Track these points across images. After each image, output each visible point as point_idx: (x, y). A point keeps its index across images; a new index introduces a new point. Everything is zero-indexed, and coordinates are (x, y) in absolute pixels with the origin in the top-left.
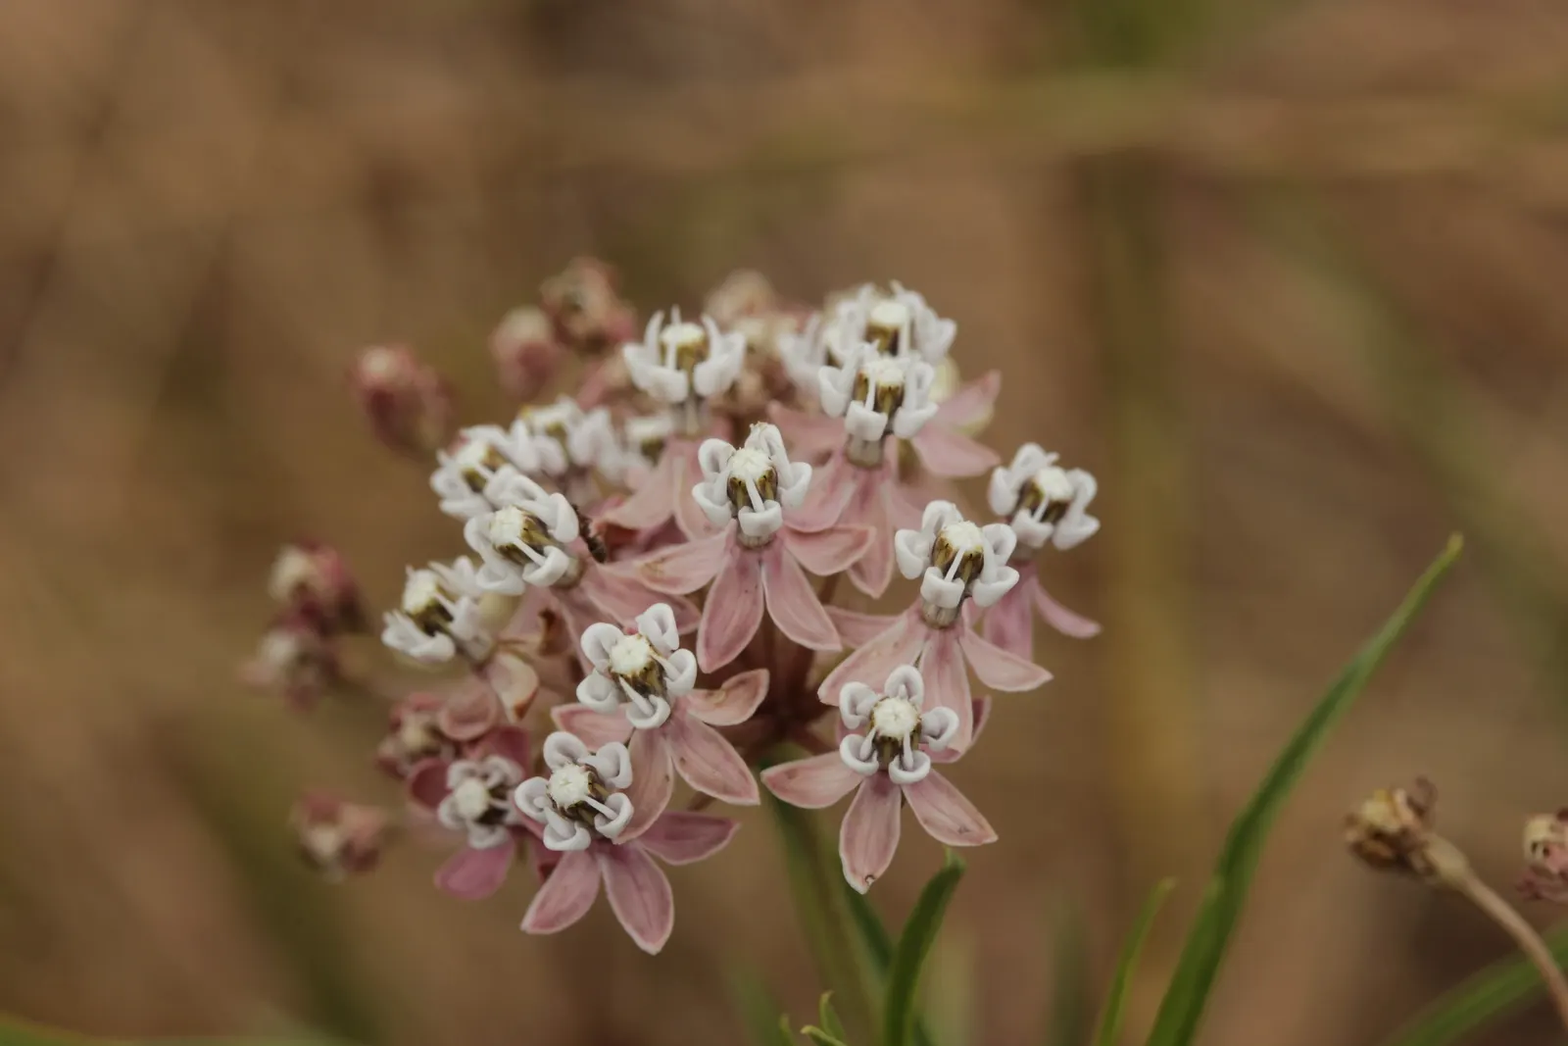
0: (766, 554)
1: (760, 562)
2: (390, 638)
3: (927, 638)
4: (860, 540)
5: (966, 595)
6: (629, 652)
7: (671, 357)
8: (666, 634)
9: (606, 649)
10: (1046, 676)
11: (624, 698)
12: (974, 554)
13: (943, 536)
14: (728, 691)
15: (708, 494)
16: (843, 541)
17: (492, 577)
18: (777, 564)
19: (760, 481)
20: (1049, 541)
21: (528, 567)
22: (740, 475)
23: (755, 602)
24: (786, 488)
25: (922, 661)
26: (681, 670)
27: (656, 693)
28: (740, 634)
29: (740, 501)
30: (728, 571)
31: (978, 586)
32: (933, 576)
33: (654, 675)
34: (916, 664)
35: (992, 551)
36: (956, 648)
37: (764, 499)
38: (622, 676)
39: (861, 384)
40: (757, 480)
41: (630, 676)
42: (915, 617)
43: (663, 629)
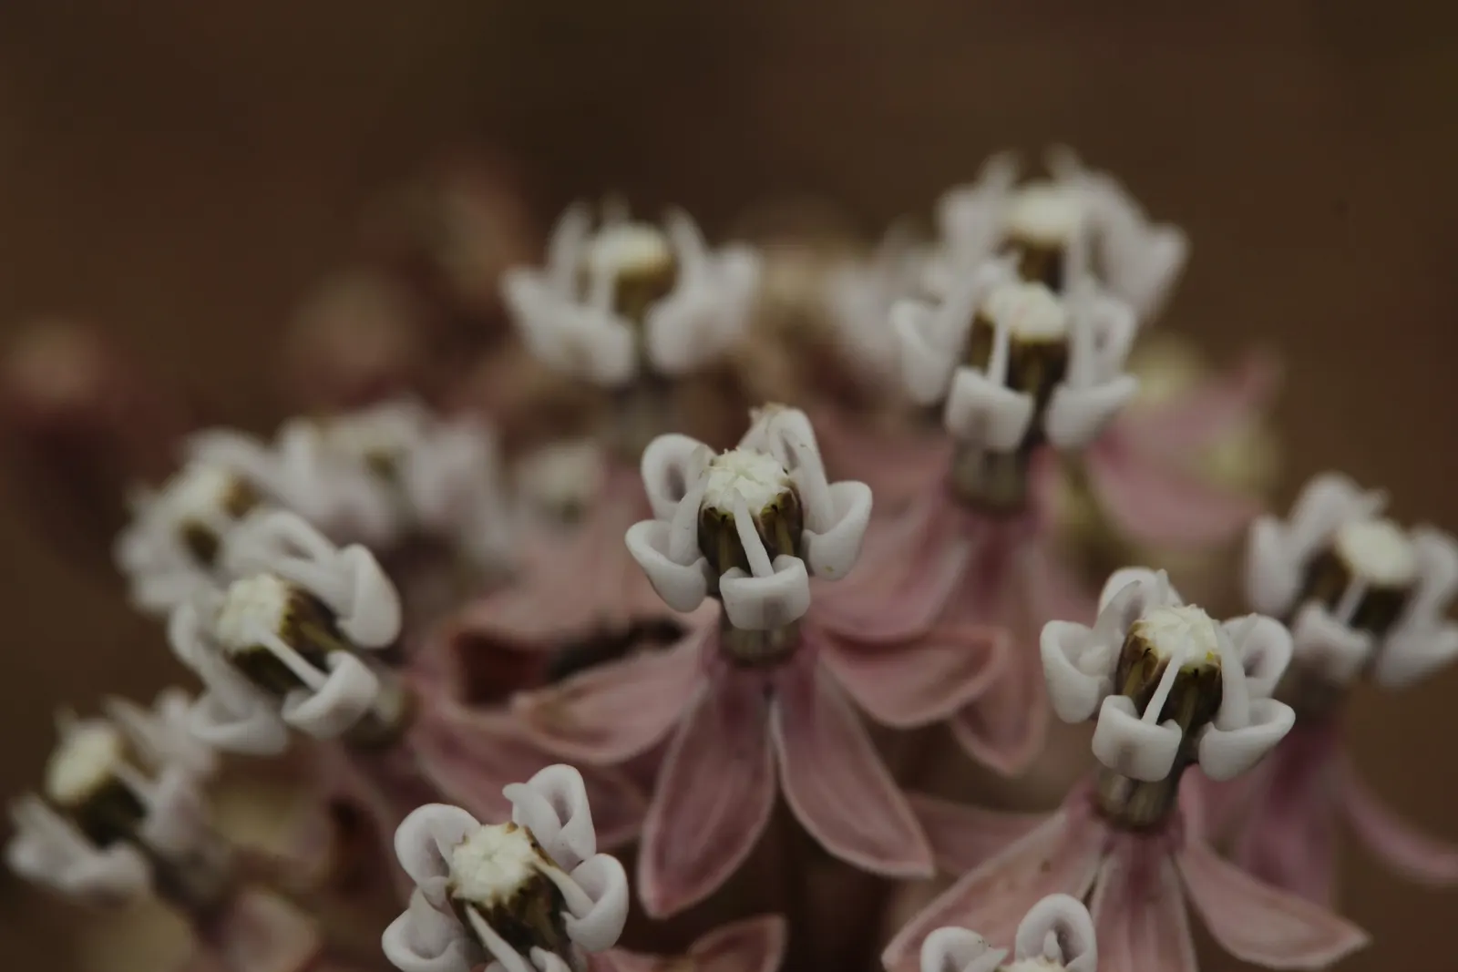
0: (782, 676)
1: (768, 691)
2: (27, 856)
3: (1107, 850)
4: (977, 659)
5: (1187, 756)
6: (488, 857)
7: (603, 294)
8: (569, 825)
9: (444, 852)
10: (1353, 939)
11: (478, 954)
12: (1202, 670)
13: (1139, 634)
14: (704, 959)
15: (661, 544)
16: (939, 661)
17: (222, 715)
18: (803, 698)
19: (764, 516)
20: (1368, 669)
21: (292, 697)
22: (722, 499)
23: (757, 775)
24: (819, 532)
25: (1099, 895)
26: (594, 896)
27: (547, 947)
28: (727, 841)
29: (724, 556)
30: (703, 713)
31: (1212, 737)
32: (1117, 713)
33: (541, 906)
34: (1087, 901)
35: (1242, 672)
36: (1166, 872)
37: (773, 554)
38: (475, 905)
39: (979, 337)
40: (759, 511)
41: (489, 904)
42: (1083, 809)
43: (564, 817)
